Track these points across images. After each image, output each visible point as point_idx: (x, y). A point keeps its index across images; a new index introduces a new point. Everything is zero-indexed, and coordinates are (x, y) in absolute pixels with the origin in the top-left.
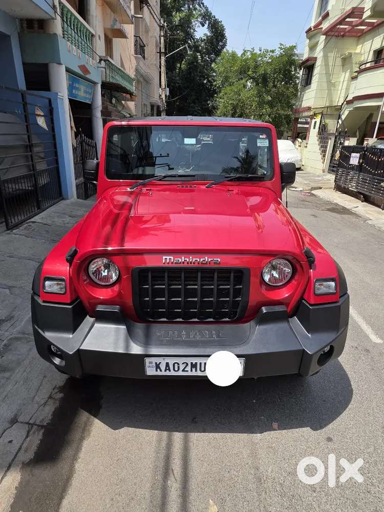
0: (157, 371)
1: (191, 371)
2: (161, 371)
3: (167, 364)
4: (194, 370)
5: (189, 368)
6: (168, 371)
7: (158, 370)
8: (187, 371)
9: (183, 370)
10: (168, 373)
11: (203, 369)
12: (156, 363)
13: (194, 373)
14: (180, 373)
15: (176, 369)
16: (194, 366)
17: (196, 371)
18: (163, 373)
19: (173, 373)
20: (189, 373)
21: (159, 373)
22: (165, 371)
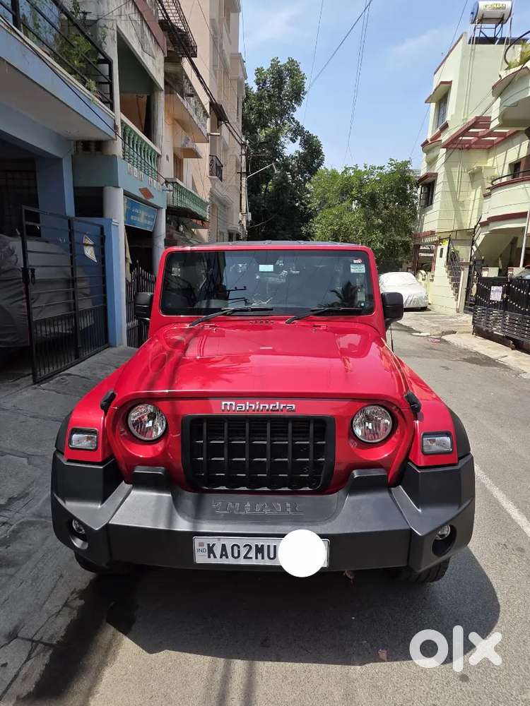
0: (209, 557)
1: (257, 558)
2: (215, 557)
3: (224, 547)
4: (260, 556)
5: (252, 554)
6: (224, 557)
7: (212, 555)
8: (251, 558)
9: (245, 557)
10: (224, 561)
11: (272, 556)
12: (209, 545)
13: (260, 562)
14: (242, 561)
15: (236, 555)
16: (259, 550)
17: (263, 558)
18: (218, 561)
19: (231, 561)
20: (254, 562)
21: (212, 561)
22: (221, 557)
